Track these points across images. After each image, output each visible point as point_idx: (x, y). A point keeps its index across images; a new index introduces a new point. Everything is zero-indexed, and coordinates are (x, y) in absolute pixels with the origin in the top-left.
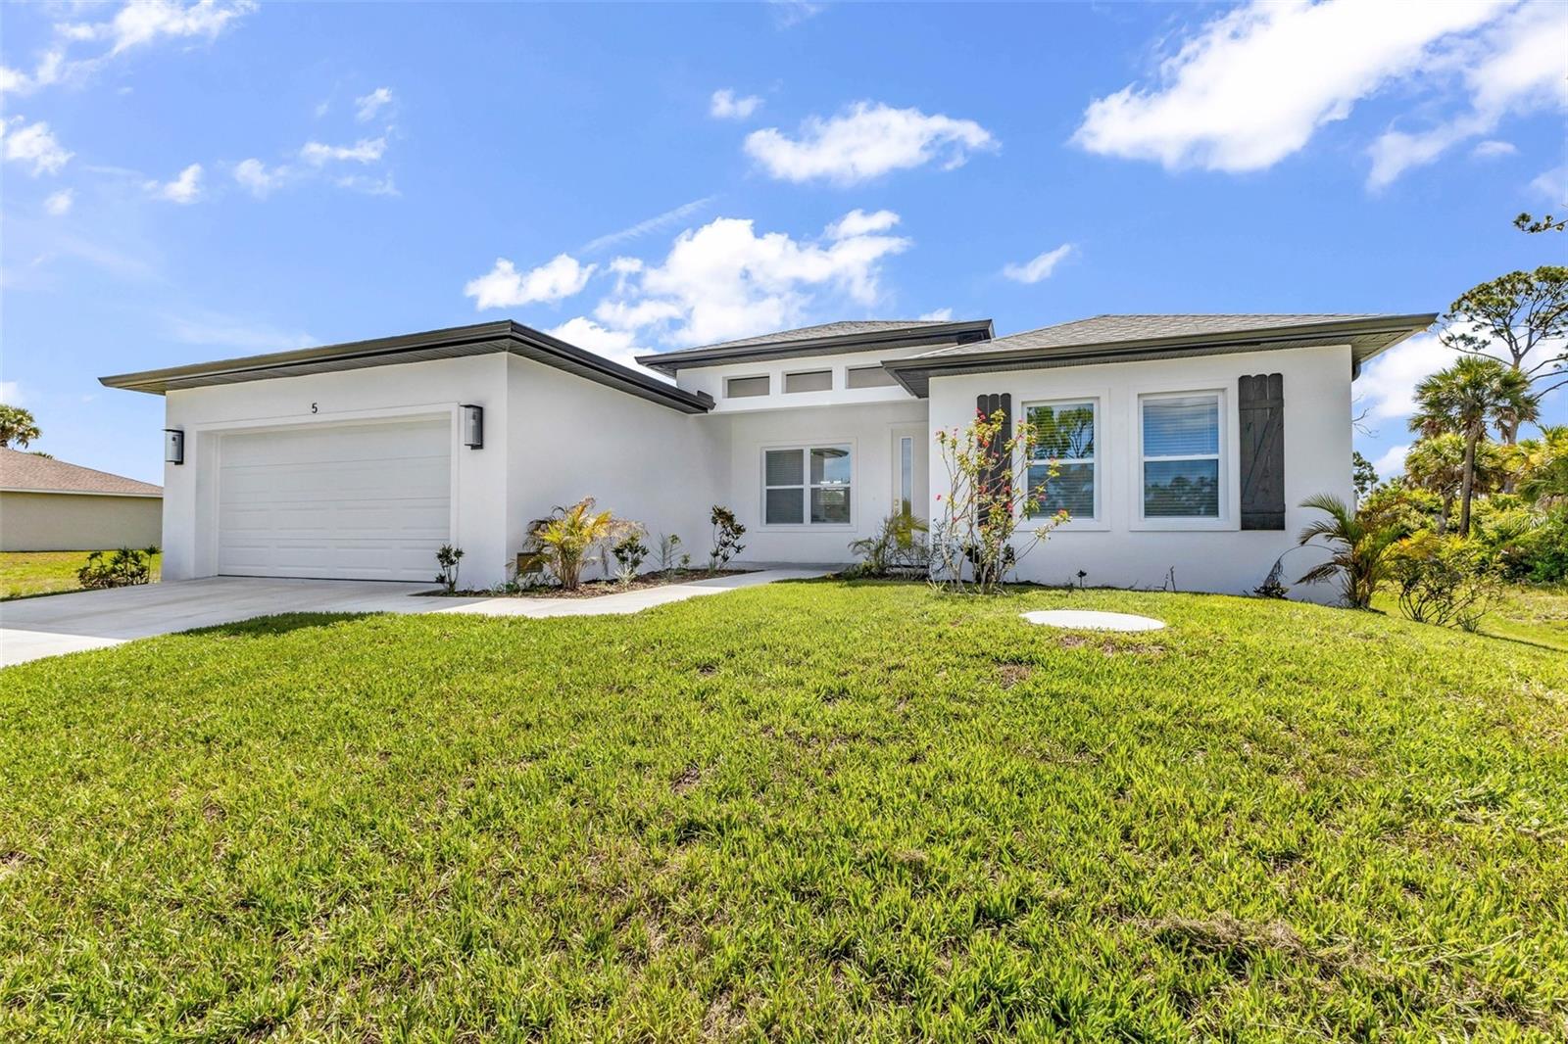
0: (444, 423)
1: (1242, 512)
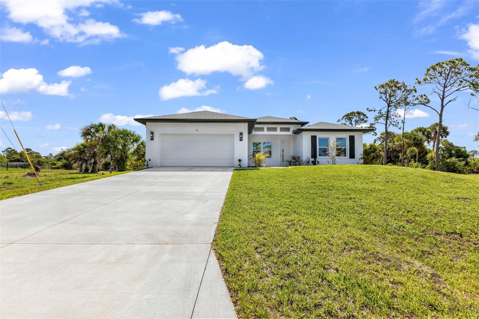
0: (232, 135)
1: (350, 156)
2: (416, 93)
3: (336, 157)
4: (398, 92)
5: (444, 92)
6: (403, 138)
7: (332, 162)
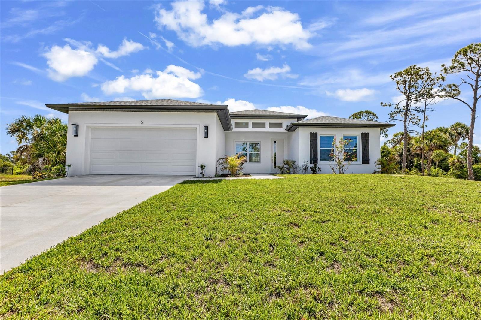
0: (194, 130)
1: (362, 160)
2: (444, 81)
3: (345, 162)
4: (420, 81)
5: (477, 81)
6: (423, 139)
7: (338, 170)
